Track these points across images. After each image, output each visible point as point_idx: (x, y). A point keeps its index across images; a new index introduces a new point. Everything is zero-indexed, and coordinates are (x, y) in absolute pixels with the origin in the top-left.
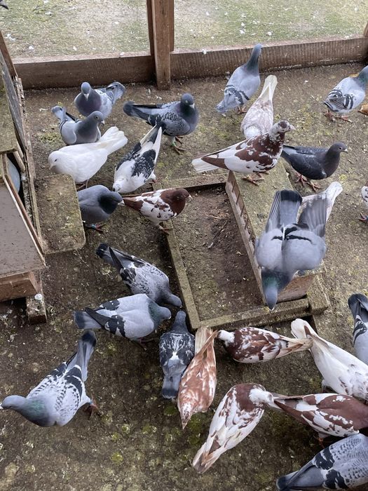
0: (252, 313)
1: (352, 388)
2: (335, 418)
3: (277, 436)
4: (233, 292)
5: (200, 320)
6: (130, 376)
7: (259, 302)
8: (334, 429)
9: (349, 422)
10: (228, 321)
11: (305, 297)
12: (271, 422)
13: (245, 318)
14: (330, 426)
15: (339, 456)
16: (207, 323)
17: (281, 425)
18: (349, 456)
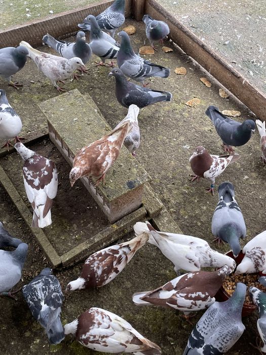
0: (102, 234)
1: (199, 260)
2: (193, 295)
3: (154, 330)
4: (82, 221)
5: (60, 256)
6: (8, 329)
7: (106, 222)
8: (196, 305)
9: (205, 294)
10: (84, 248)
11: (142, 206)
12: (146, 320)
13: (98, 240)
14: (192, 303)
15: (206, 331)
16: (66, 256)
17: (155, 320)
18: (213, 327)
